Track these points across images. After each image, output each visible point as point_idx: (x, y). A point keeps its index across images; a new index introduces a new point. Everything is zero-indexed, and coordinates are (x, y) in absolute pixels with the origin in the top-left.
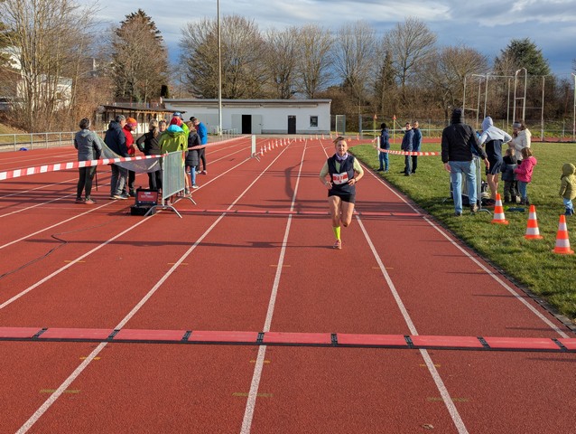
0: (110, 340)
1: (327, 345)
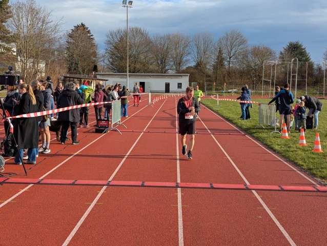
0: (108, 185)
1: (209, 188)
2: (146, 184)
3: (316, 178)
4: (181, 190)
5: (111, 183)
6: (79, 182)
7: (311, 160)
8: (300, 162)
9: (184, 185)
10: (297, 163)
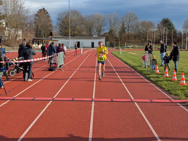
0: (53, 100)
1: (110, 101)
2: (75, 99)
3: (171, 95)
4: (95, 102)
5: (54, 99)
6: (36, 99)
7: (170, 85)
8: (164, 87)
9: (96, 100)
10: (162, 87)
